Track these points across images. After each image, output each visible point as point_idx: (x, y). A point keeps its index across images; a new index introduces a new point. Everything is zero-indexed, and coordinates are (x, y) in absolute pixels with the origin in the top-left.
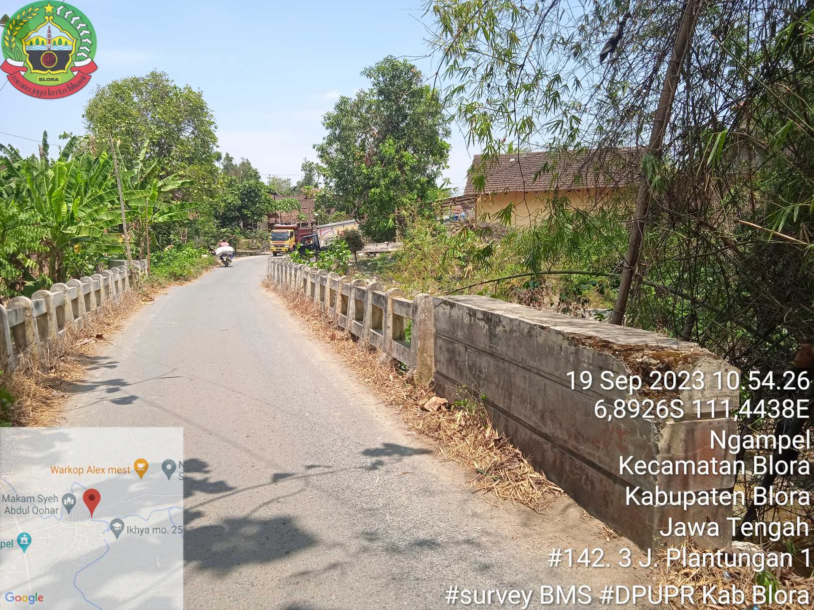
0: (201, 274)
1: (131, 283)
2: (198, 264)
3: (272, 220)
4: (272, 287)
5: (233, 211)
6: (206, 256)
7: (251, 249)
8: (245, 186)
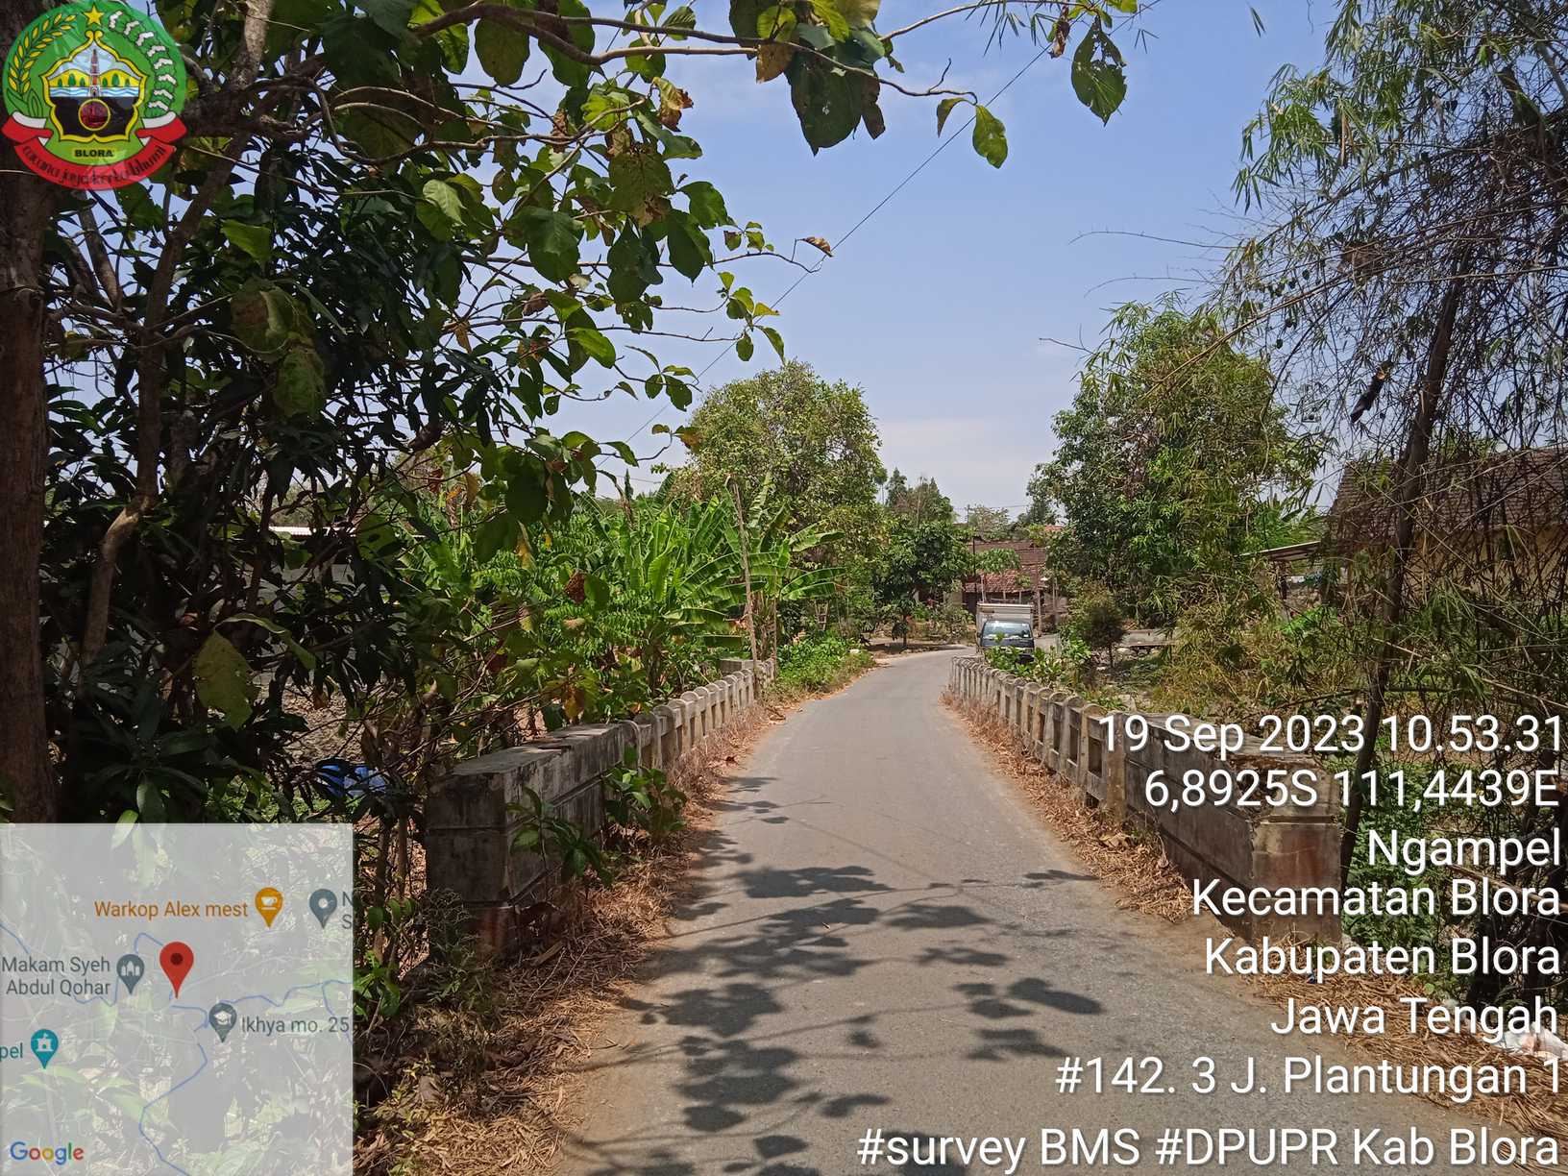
0: (848, 681)
1: (756, 694)
2: (844, 665)
3: (970, 587)
4: (955, 703)
5: (902, 573)
6: (857, 651)
7: (932, 639)
8: (923, 531)
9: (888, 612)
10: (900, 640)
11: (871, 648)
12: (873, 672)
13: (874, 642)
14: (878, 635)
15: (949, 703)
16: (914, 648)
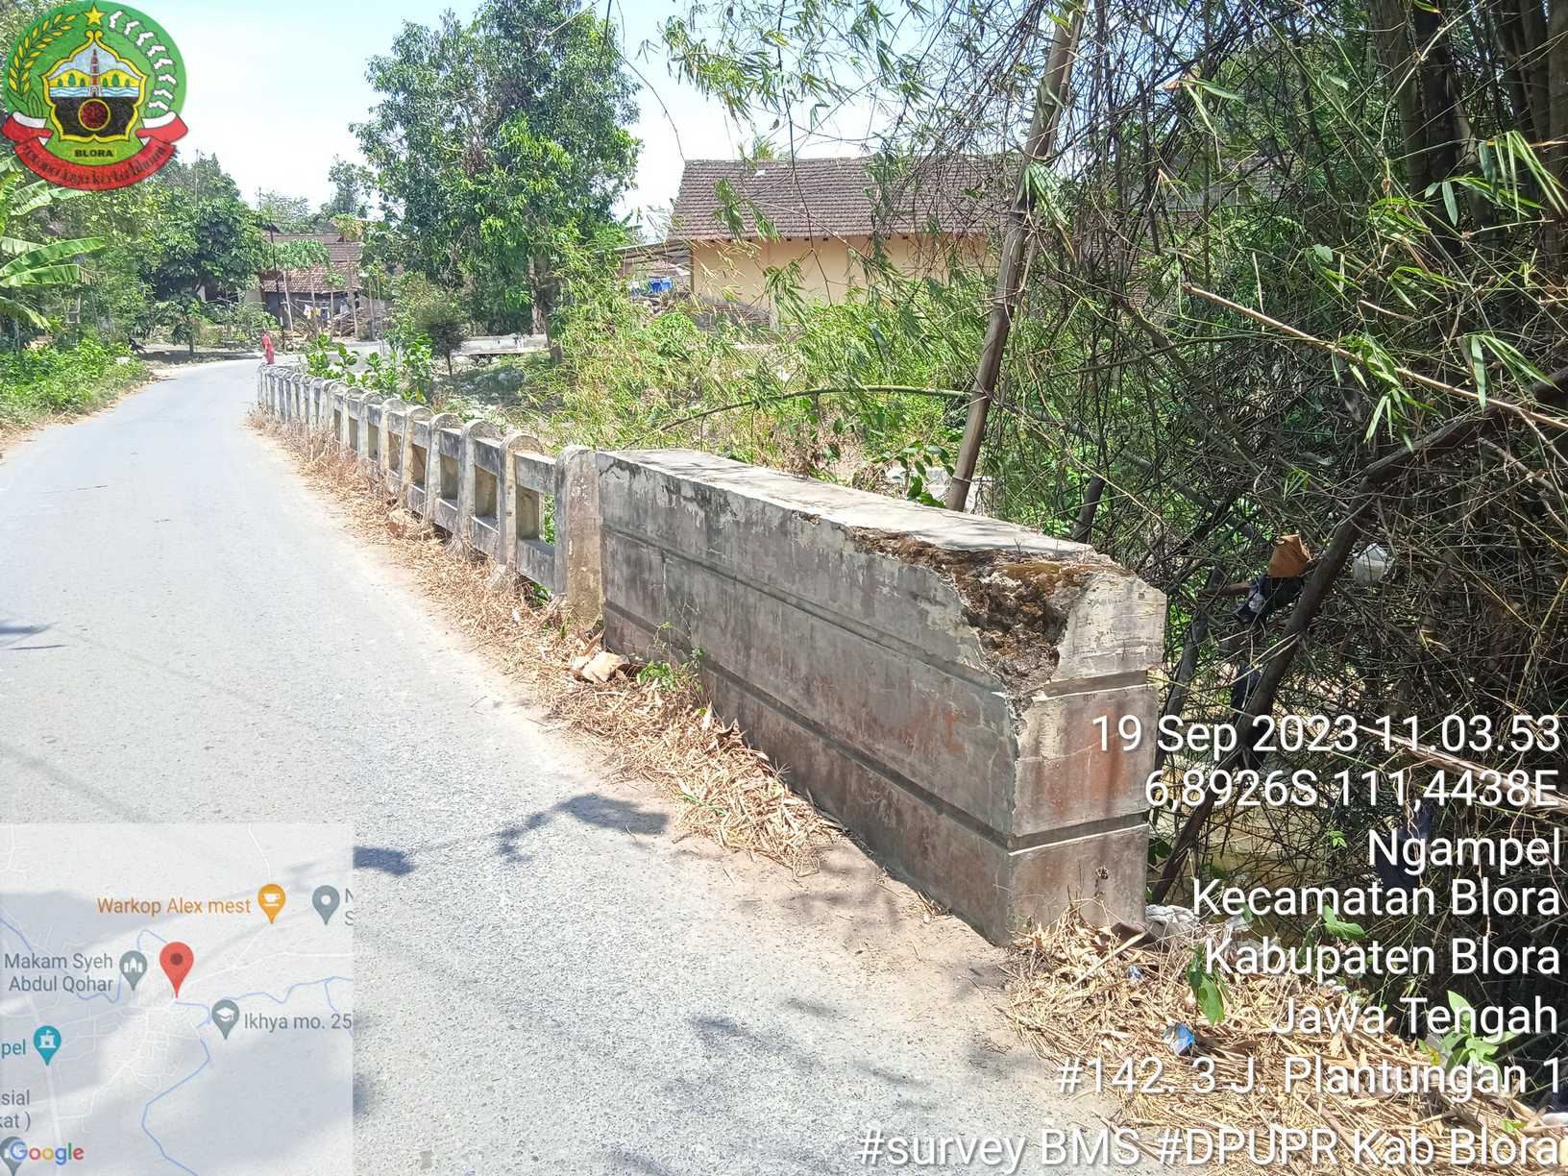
0: (113, 398)
2: (107, 377)
3: (270, 285)
4: (269, 426)
5: (180, 263)
6: (125, 360)
7: (226, 346)
8: (203, 211)
9: (165, 310)
10: (183, 347)
11: (148, 357)
12: (151, 387)
13: (149, 349)
14: (155, 341)
15: (261, 426)
16: (201, 358)
